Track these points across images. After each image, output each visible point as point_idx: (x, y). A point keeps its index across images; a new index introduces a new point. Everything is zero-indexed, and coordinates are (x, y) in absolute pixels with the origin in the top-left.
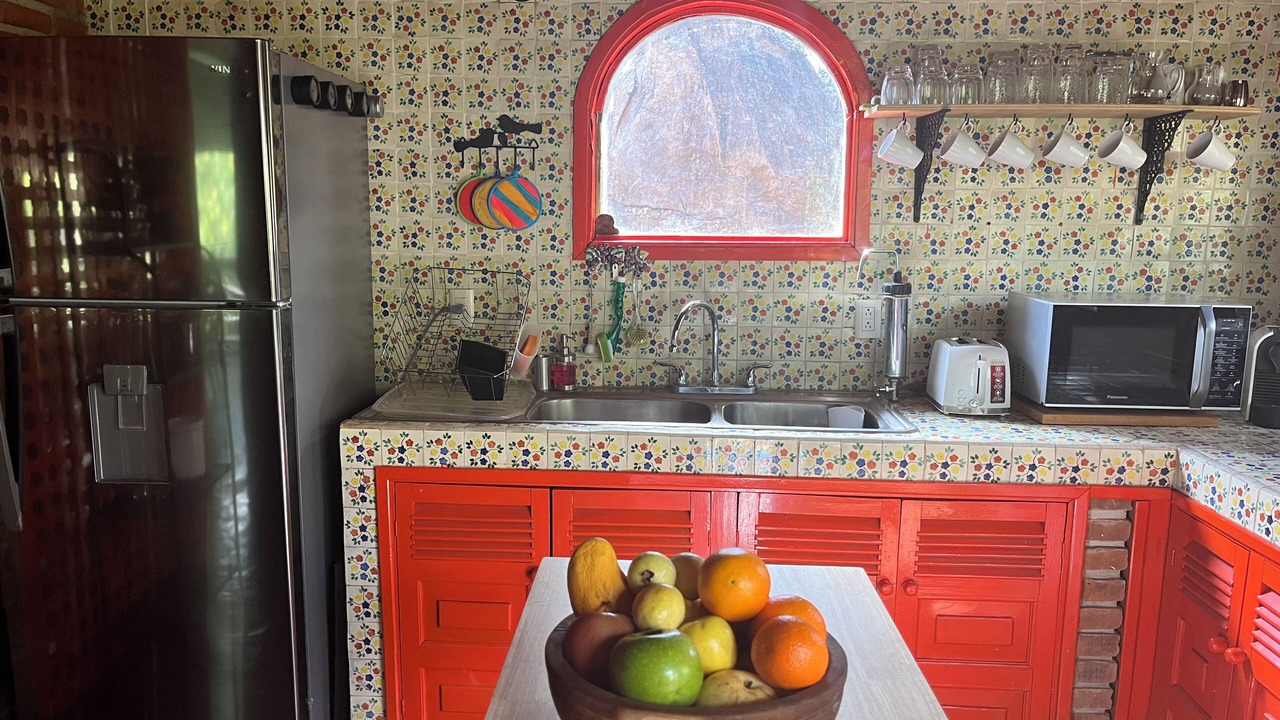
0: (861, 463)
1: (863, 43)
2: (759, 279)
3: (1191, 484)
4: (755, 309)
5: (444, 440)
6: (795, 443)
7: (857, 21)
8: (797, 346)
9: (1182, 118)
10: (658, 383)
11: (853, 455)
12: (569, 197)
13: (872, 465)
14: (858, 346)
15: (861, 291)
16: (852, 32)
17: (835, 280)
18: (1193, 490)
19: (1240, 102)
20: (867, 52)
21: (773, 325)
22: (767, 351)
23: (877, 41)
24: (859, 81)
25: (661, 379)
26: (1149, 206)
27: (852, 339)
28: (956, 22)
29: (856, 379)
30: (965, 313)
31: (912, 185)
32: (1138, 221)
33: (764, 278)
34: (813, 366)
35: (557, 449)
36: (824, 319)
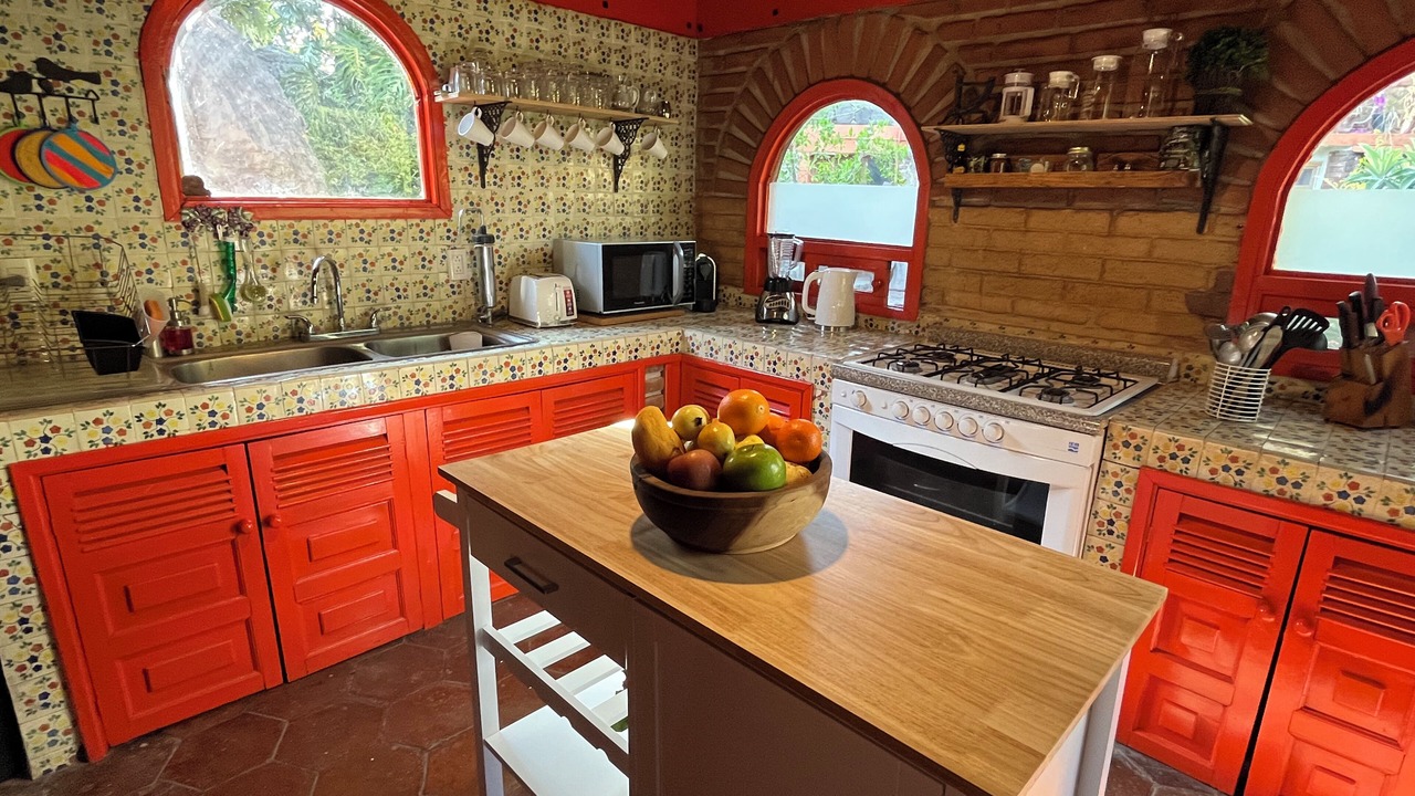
0: (513, 369)
1: (427, 38)
2: (365, 236)
3: (695, 348)
4: (365, 262)
5: (105, 418)
6: (464, 362)
7: (419, 19)
8: (405, 290)
9: (640, 123)
10: (281, 336)
11: (507, 364)
12: (149, 155)
13: (520, 369)
14: (452, 286)
15: (449, 242)
16: (417, 26)
17: (428, 234)
18: (696, 351)
19: (667, 115)
20: (430, 47)
21: (381, 276)
22: (380, 297)
23: (438, 40)
24: (427, 72)
25: (284, 331)
26: (620, 184)
27: (447, 281)
28: (492, 33)
29: (454, 313)
30: (523, 256)
31: (477, 159)
32: (616, 190)
33: (370, 235)
34: (420, 306)
35: (247, 405)
36: (423, 267)
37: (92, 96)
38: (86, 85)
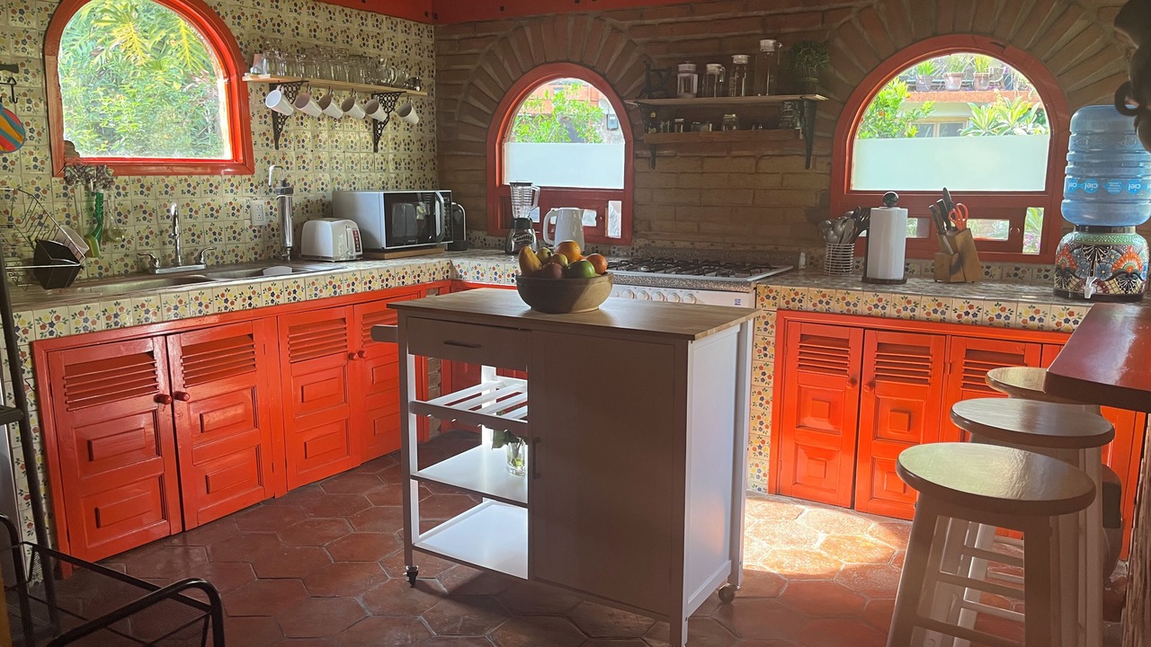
0: (334, 287)
1: (236, 31)
2: (191, 189)
3: (463, 274)
4: (191, 210)
5: (85, 311)
7: (230, 16)
8: (220, 234)
9: (398, 96)
10: (130, 271)
11: (331, 283)
12: (45, 125)
14: (254, 231)
15: (252, 194)
16: (228, 21)
17: (237, 188)
18: (464, 276)
19: (418, 88)
20: (238, 38)
21: (202, 223)
22: (201, 240)
23: (242, 31)
24: (235, 57)
25: (132, 267)
26: (379, 146)
27: (251, 227)
28: (282, 25)
29: (256, 253)
30: (307, 206)
31: (272, 126)
32: (376, 150)
33: (195, 188)
34: (230, 247)
35: (168, 306)
36: (233, 214)
37: (11, 82)
38: (9, 74)
